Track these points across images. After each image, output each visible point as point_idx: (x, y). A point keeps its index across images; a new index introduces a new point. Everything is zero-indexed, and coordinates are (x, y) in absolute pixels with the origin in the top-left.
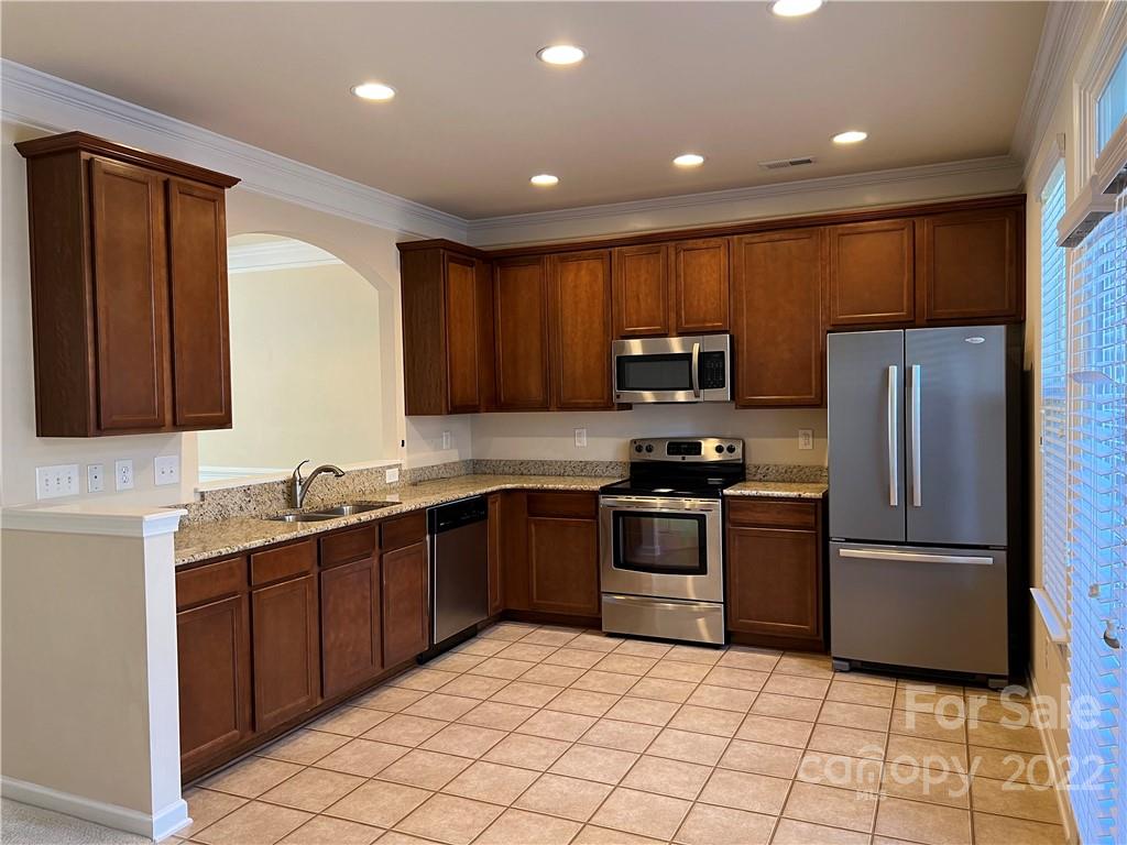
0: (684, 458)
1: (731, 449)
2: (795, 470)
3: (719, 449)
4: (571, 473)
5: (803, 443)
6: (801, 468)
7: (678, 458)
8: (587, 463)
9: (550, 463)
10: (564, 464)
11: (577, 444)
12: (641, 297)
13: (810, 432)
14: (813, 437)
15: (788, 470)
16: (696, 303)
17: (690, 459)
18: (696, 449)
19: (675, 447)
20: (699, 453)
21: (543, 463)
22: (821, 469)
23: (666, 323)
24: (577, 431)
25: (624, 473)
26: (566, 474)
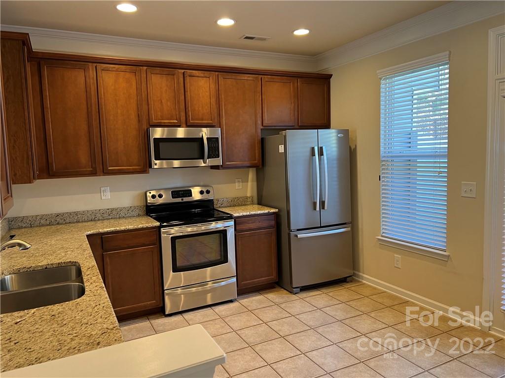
0: (182, 200)
1: (208, 192)
2: (236, 200)
3: (202, 192)
4: (101, 218)
5: (238, 186)
6: (238, 198)
7: (179, 200)
8: (113, 210)
9: (83, 213)
10: (94, 212)
11: (103, 198)
12: (163, 101)
13: (240, 180)
14: (242, 182)
15: (233, 200)
16: (197, 109)
17: (186, 199)
18: (189, 194)
19: (175, 194)
20: (191, 196)
21: (76, 213)
22: (247, 198)
23: (179, 120)
24: (102, 189)
25: (140, 213)
26: (96, 219)
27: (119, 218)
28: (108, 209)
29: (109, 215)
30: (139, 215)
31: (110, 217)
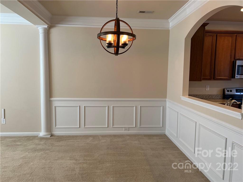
0: (240, 94)
17: (242, 94)
24: (207, 86)
25: (221, 98)
26: (204, 98)
27: (212, 99)
28: (208, 95)
29: (208, 97)
30: (220, 99)
31: (209, 98)
